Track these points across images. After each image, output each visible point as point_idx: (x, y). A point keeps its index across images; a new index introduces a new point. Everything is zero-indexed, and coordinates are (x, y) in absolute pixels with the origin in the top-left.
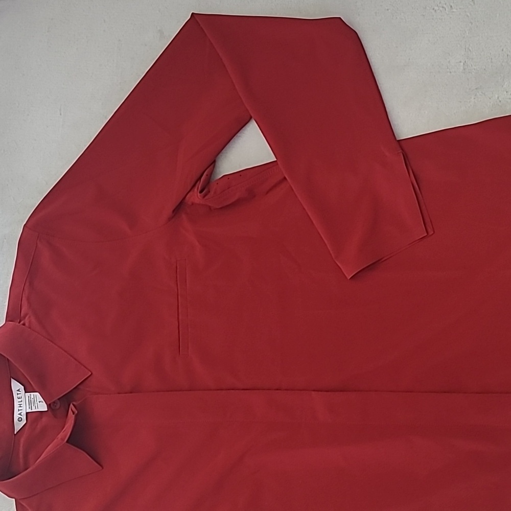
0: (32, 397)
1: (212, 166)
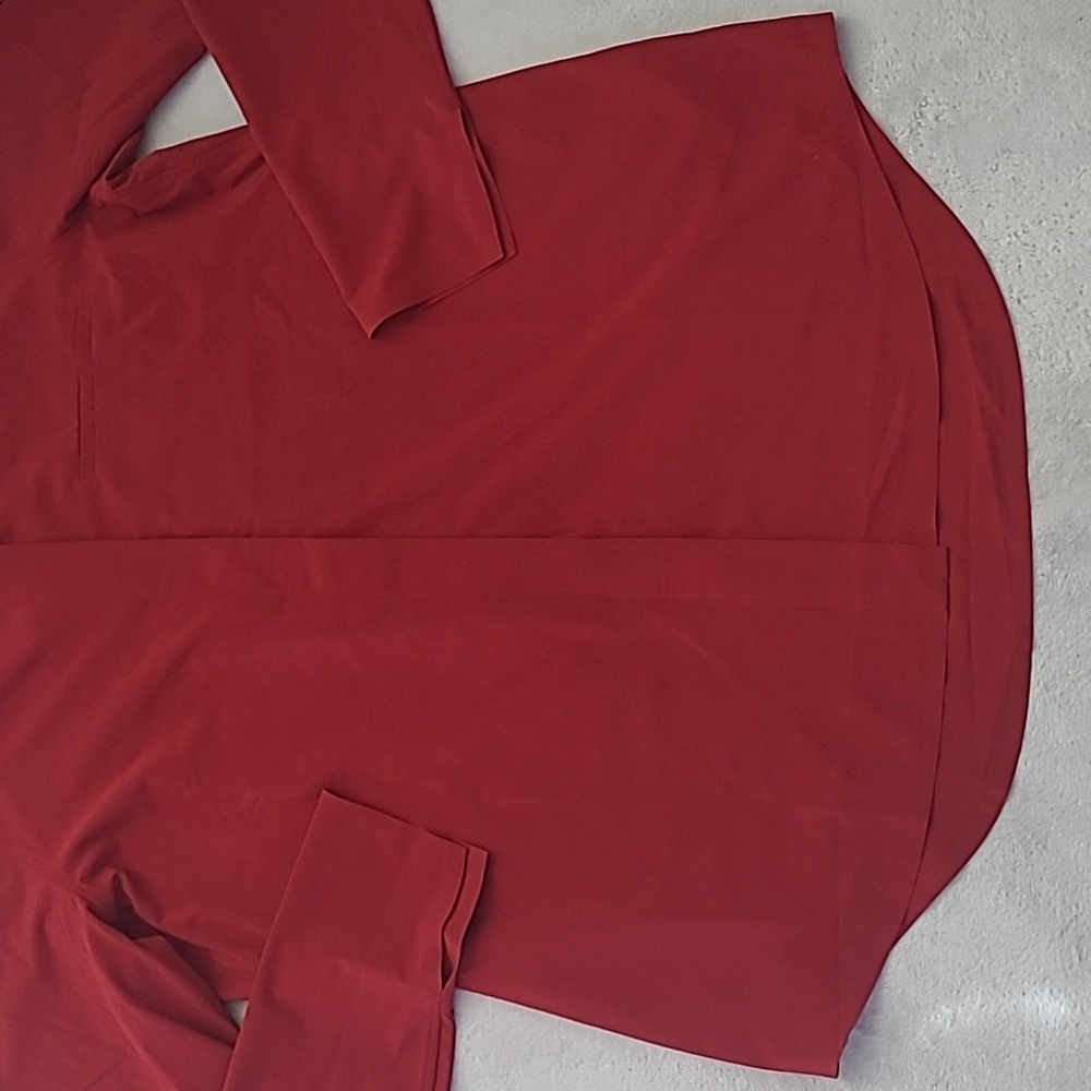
1: (136, 136)
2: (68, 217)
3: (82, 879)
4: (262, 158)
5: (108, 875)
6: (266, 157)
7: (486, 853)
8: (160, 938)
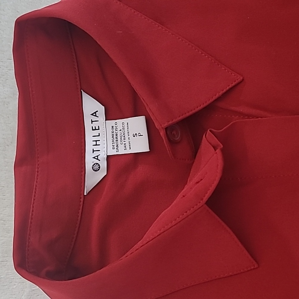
0: (120, 127)
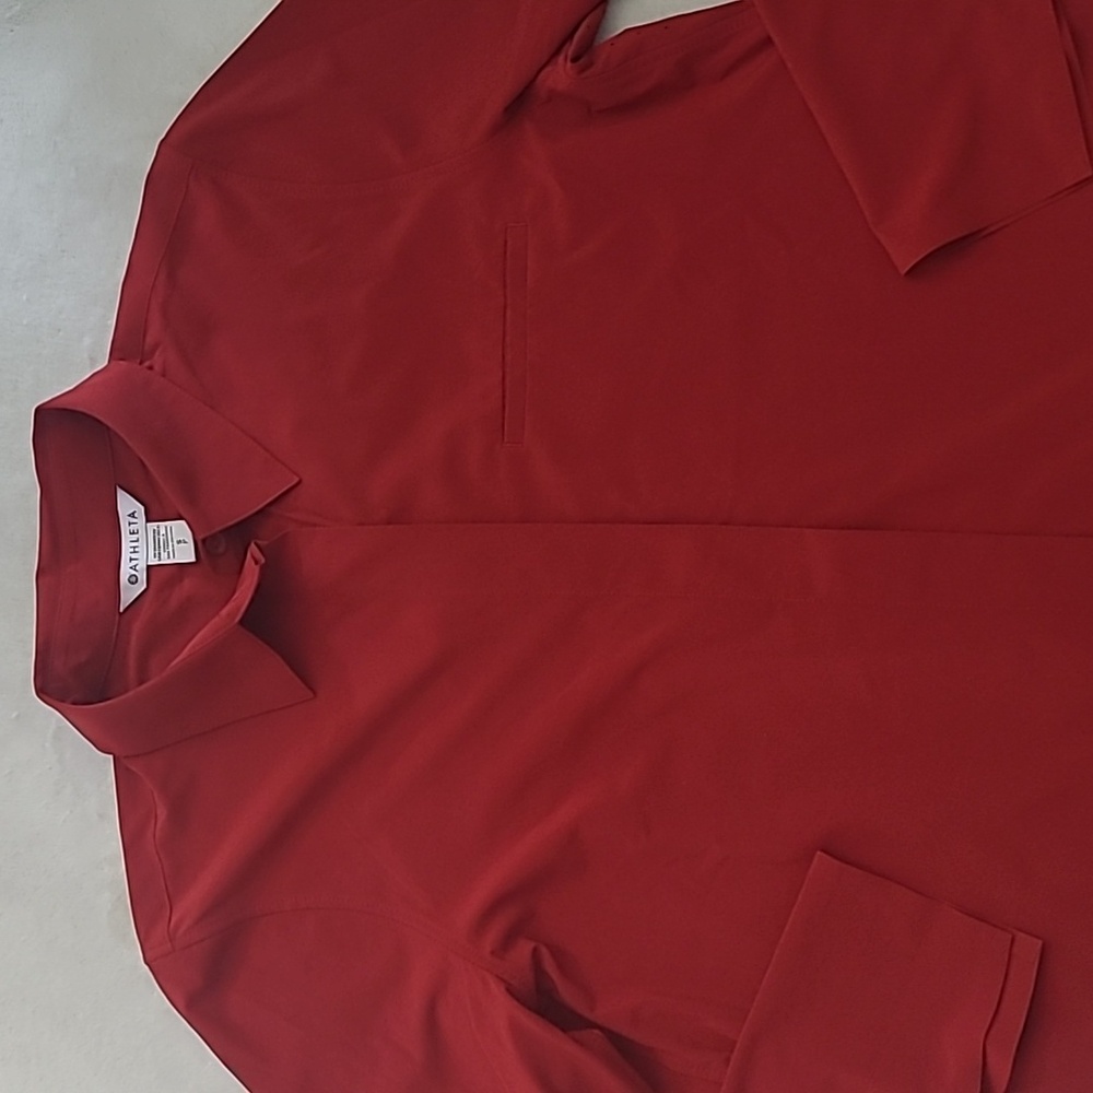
0: (162, 531)
1: (598, 11)
2: (506, 109)
3: (492, 953)
4: (769, 41)
5: (524, 949)
6: (776, 39)
7: (1040, 942)
8: (596, 1031)
